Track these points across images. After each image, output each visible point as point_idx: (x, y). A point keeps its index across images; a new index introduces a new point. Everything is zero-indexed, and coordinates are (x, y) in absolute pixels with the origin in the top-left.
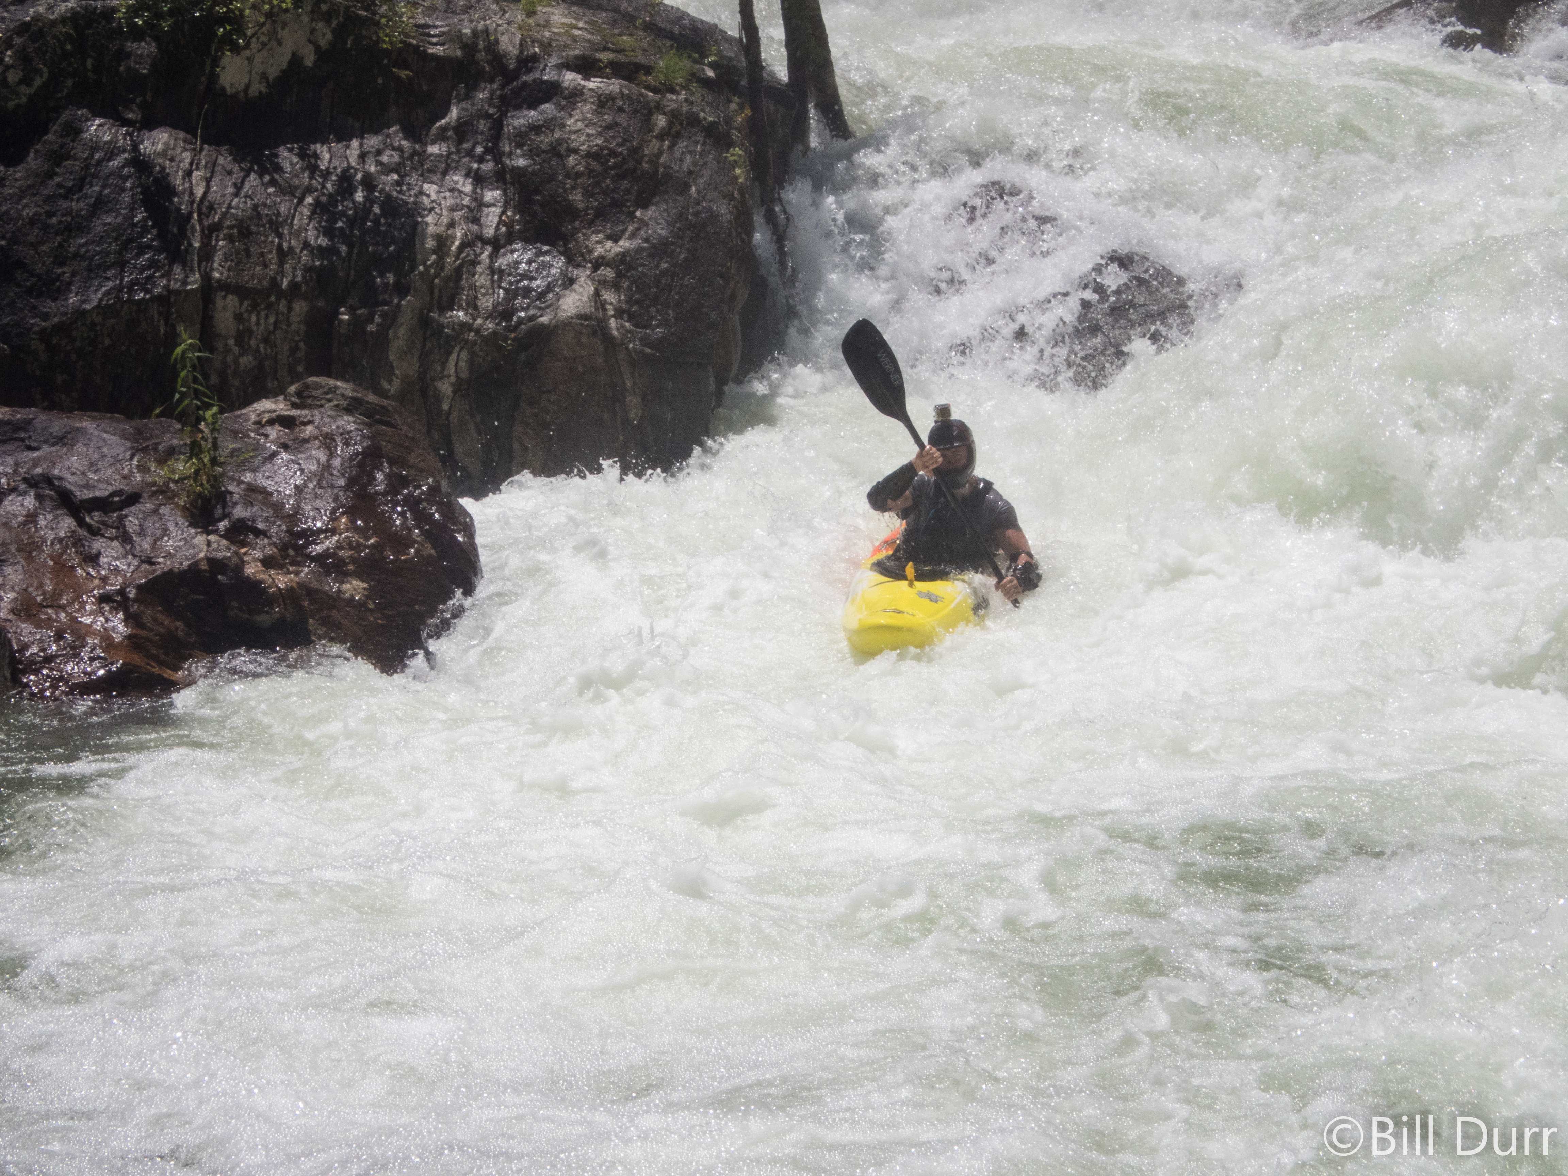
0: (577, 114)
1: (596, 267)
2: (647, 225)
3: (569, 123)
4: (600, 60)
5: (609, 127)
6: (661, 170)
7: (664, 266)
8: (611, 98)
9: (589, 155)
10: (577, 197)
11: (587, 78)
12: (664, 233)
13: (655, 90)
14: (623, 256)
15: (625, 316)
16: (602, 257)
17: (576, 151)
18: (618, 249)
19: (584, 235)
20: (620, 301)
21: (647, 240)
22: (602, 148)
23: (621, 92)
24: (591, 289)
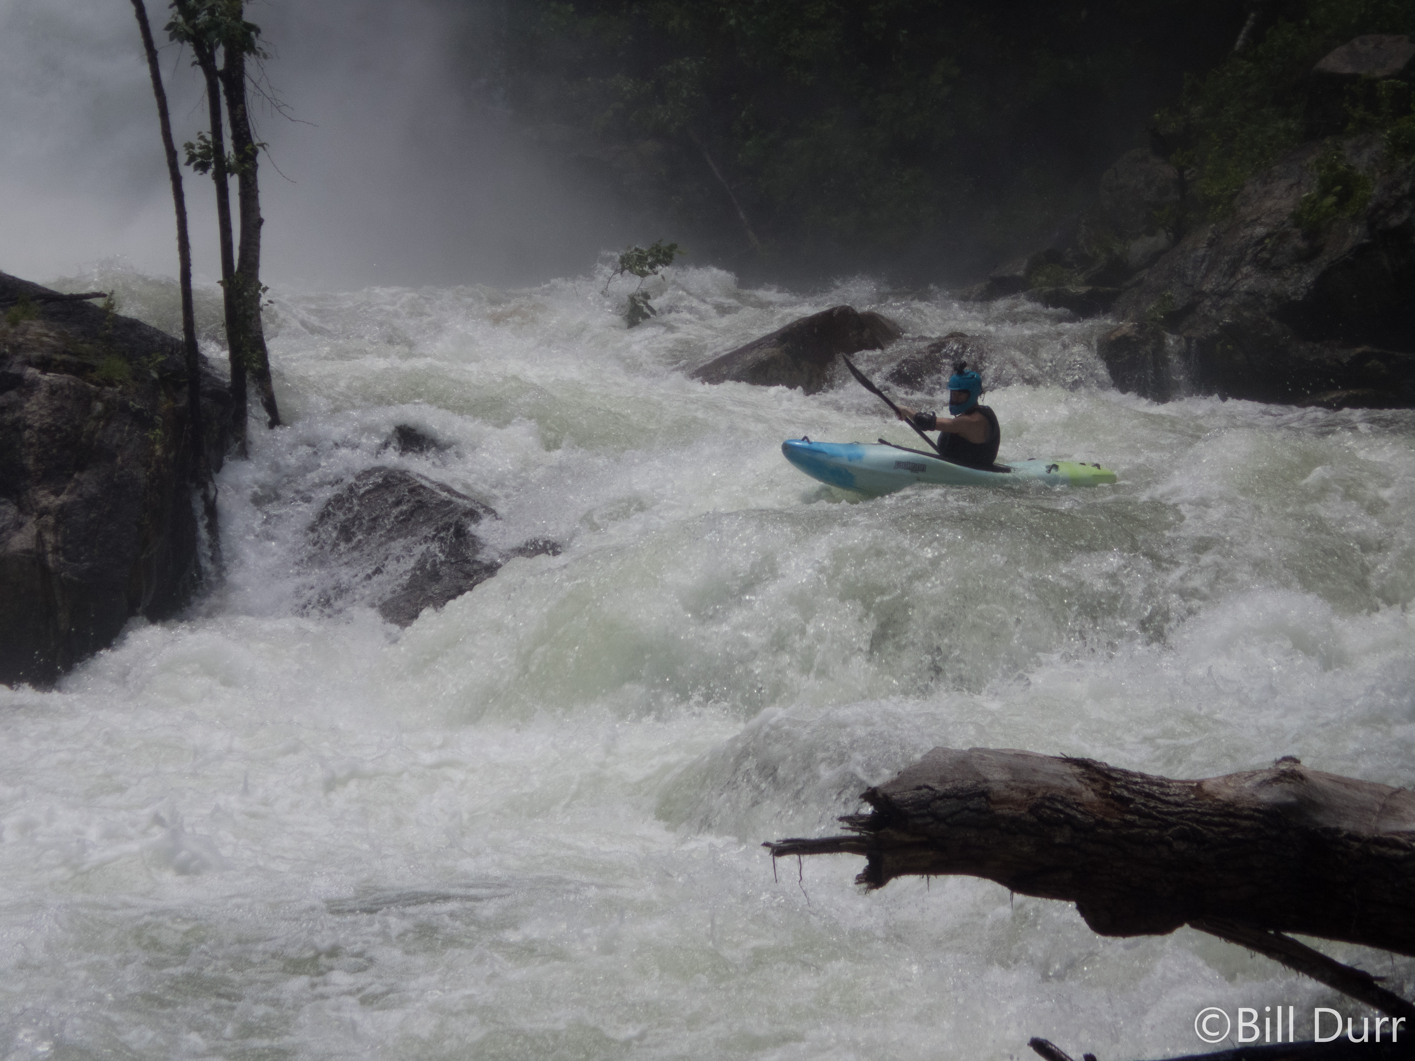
0: (33, 400)
1: (41, 515)
2: (82, 484)
3: (26, 405)
4: (55, 360)
5: (58, 410)
6: (96, 443)
7: (92, 516)
8: (61, 388)
9: (41, 430)
10: (30, 462)
11: (44, 372)
12: (94, 490)
13: (97, 384)
14: (62, 506)
15: (60, 552)
16: (46, 508)
17: (30, 427)
18: (58, 502)
19: (34, 490)
20: (57, 541)
21: (80, 496)
22: (51, 426)
23: (69, 384)
24: (35, 531)
